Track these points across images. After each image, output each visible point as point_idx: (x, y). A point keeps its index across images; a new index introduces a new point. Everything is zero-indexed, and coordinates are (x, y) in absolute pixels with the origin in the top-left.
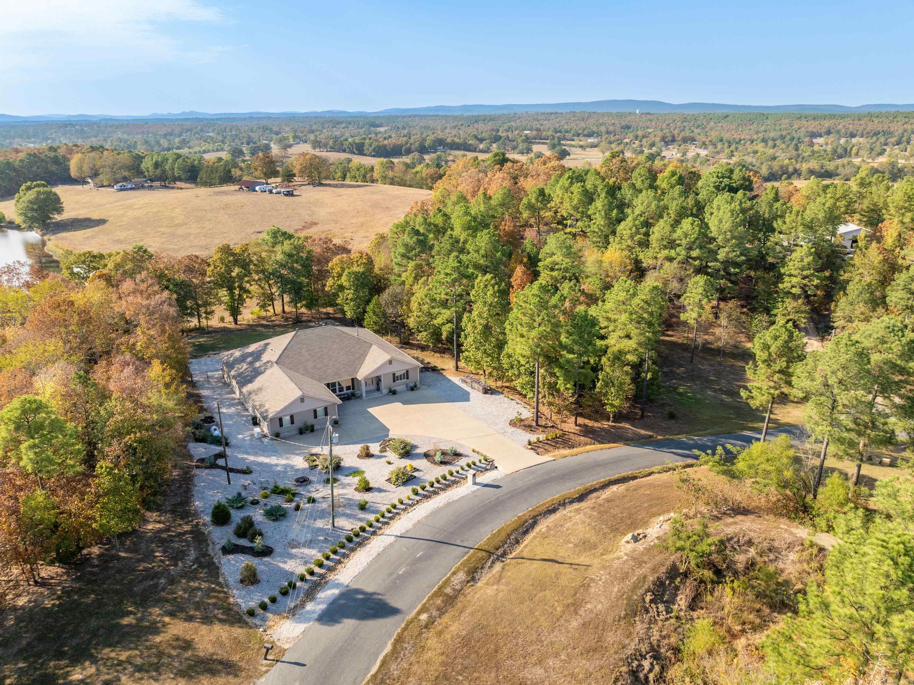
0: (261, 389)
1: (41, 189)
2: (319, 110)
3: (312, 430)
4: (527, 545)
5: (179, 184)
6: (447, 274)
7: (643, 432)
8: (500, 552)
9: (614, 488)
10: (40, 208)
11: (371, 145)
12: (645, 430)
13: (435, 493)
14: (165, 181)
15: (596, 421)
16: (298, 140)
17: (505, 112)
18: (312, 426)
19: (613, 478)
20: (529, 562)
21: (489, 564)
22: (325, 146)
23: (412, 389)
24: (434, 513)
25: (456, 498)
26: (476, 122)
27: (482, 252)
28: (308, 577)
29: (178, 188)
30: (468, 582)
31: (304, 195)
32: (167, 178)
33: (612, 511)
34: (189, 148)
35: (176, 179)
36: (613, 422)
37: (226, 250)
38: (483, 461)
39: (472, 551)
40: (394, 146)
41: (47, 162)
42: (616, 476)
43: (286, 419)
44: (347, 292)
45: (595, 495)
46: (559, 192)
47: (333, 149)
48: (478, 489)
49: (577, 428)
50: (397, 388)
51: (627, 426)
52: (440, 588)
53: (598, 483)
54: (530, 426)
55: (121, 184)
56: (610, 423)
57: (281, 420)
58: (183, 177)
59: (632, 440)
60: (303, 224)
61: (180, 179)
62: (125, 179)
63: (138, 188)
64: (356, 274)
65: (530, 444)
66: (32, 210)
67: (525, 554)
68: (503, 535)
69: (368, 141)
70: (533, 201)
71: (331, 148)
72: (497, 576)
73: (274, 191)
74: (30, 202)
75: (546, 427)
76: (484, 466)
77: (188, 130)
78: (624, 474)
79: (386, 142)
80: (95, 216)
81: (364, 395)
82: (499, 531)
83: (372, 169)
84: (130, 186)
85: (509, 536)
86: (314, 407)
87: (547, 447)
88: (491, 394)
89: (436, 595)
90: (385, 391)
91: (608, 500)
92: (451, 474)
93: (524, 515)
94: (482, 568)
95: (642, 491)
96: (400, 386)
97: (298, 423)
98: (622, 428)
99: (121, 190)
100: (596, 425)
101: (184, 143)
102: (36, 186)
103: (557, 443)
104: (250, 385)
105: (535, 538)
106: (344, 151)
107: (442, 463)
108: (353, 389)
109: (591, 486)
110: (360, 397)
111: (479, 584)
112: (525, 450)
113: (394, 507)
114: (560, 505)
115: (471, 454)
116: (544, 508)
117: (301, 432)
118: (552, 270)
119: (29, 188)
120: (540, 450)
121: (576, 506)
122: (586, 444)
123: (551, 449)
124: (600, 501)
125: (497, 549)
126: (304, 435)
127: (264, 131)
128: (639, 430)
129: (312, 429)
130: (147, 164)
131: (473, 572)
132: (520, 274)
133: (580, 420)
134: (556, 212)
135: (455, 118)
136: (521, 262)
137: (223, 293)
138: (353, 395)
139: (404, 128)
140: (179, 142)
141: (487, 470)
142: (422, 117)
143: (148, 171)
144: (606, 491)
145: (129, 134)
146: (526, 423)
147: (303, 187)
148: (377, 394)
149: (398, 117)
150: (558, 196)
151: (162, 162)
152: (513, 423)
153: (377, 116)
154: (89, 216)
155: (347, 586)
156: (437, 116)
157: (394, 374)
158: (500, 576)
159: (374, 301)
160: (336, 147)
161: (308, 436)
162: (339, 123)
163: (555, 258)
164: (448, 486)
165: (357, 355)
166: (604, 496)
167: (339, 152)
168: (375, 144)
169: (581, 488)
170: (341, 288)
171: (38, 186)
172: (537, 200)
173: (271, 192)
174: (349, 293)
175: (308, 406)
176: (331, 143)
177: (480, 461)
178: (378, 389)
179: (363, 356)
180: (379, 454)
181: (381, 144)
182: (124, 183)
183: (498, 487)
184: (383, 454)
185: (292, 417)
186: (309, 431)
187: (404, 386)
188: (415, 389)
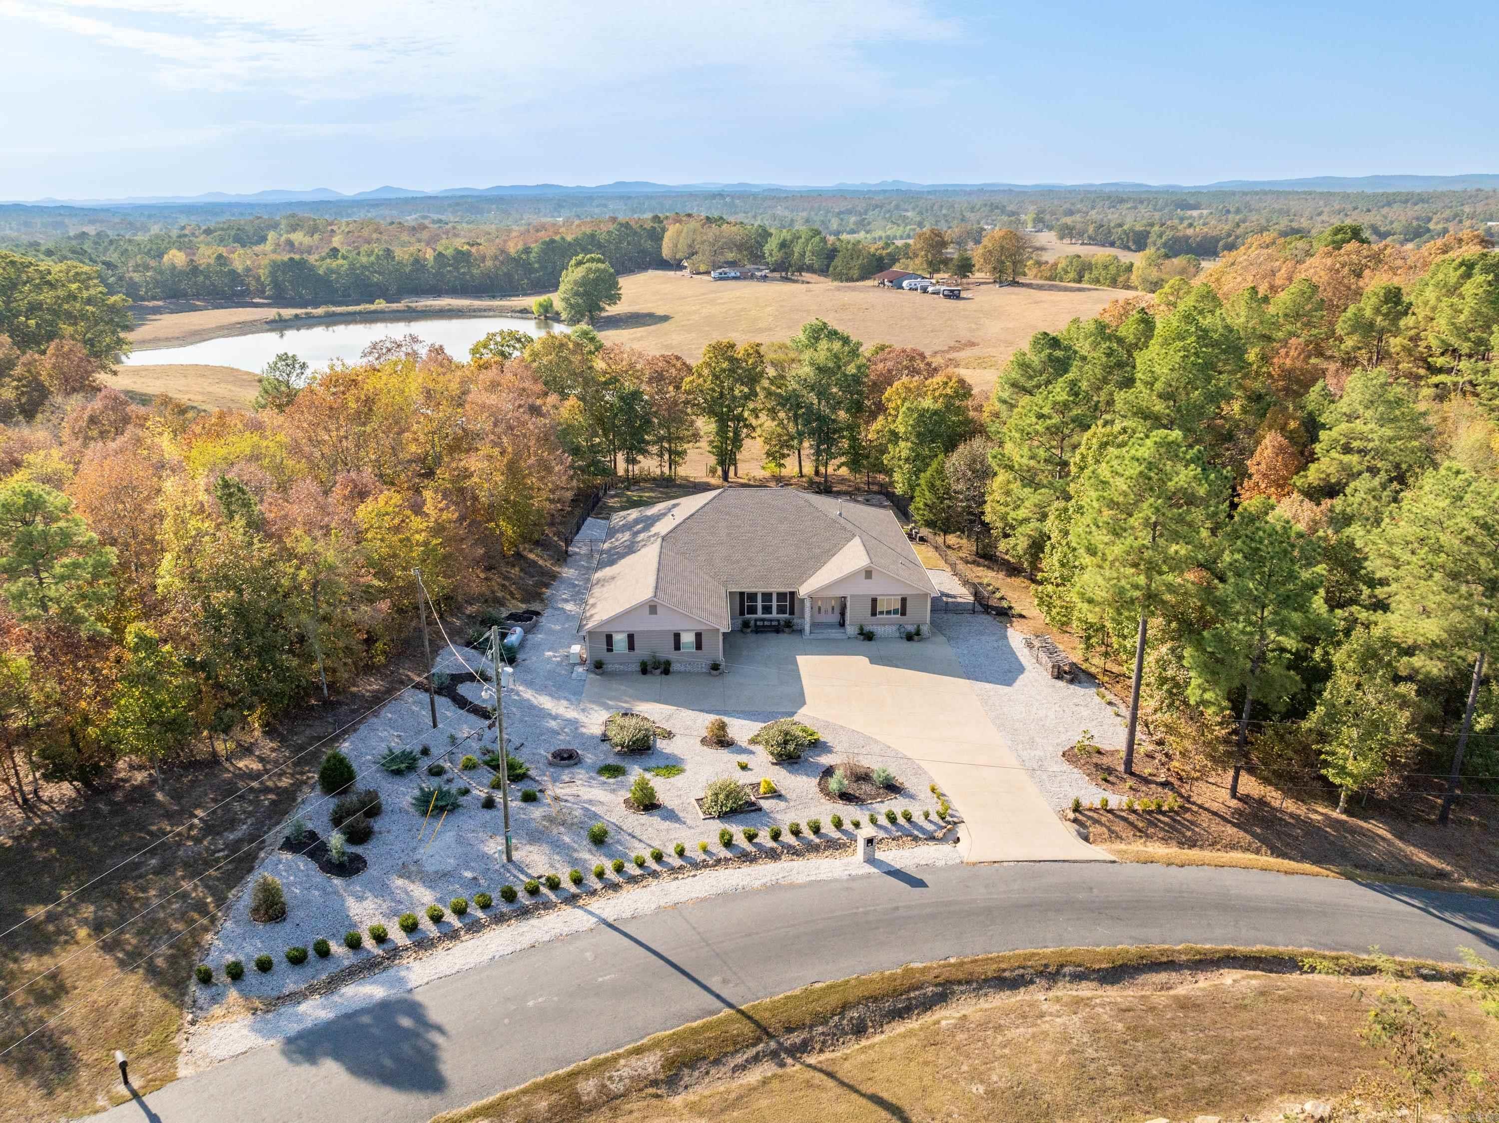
0: (613, 578)
1: (594, 266)
2: (1098, 182)
3: (666, 672)
4: (871, 1047)
5: (807, 276)
6: (1040, 416)
7: (1421, 857)
8: (796, 1038)
9: (1229, 978)
10: (586, 294)
11: (1160, 236)
12: (1433, 854)
13: (773, 855)
14: (786, 270)
15: (1299, 798)
16: (1041, 225)
17: (1458, 188)
18: (668, 663)
19: (1242, 949)
20: (840, 1090)
21: (740, 1059)
22: (1081, 234)
23: (910, 638)
24: (726, 897)
25: (801, 879)
26: (1389, 204)
27: (1159, 386)
28: (368, 943)
29: (803, 282)
30: (655, 1083)
31: (977, 299)
32: (790, 265)
33: (1174, 1036)
34: (867, 232)
35: (802, 269)
36: (1345, 811)
37: (724, 350)
38: (934, 817)
39: (727, 1011)
40: (1205, 237)
41: (641, 236)
42: (1257, 948)
43: (620, 639)
44: (902, 444)
45: (1162, 977)
46: (1430, 294)
47: (1093, 241)
48: (869, 876)
49: (1234, 803)
50: (879, 630)
51: (1381, 830)
52: (573, 1075)
53: (1186, 952)
54: (1110, 770)
55: (720, 271)
56: (1336, 814)
57: (609, 638)
58: (816, 266)
59: (1379, 868)
60: (952, 344)
61: (811, 269)
62: (732, 264)
63: (745, 278)
64: (922, 413)
65: (1077, 809)
66: (576, 294)
67: (845, 1070)
68: (834, 1000)
69: (1156, 228)
70: (1368, 313)
71: (1090, 238)
72: (733, 1096)
73: (930, 289)
74: (576, 283)
75: (1146, 781)
76: (930, 827)
77: (877, 206)
78: (1284, 949)
79: (1190, 232)
80: (660, 312)
81: (807, 628)
82: (831, 987)
83: (1130, 268)
84: (733, 274)
85: (845, 1007)
86: (676, 628)
87: (1120, 826)
88: (1071, 681)
89: (549, 1086)
90: (851, 630)
91: (1184, 1004)
92: (838, 824)
93: (923, 971)
94: (717, 1062)
95: (1301, 1010)
96: (884, 627)
97: (642, 651)
98: (1363, 832)
99: (721, 279)
100: (1291, 806)
101: (862, 224)
102: (588, 261)
103: (1151, 823)
104: (608, 569)
105: (911, 1033)
106: (1112, 245)
107: (845, 797)
108: (792, 613)
109: (1162, 953)
110: (801, 631)
111: (677, 1101)
112: (1055, 819)
113: (658, 857)
114: (1040, 974)
115: (924, 793)
116: (991, 970)
117: (644, 670)
118: (1347, 449)
119: (580, 263)
120: (1094, 830)
121: (1086, 990)
122: (1232, 846)
123: (1129, 833)
124: (1161, 999)
125: (789, 1030)
126: (648, 677)
127: (992, 211)
128: (1410, 849)
129: (665, 668)
130: (771, 246)
131: (685, 1065)
132: (1269, 452)
133: (1249, 785)
134: (1415, 339)
135: (1346, 196)
136: (1283, 429)
137: (706, 425)
138: (788, 624)
139: (1238, 211)
140: (855, 223)
141: (932, 838)
142: (1278, 194)
143: (771, 255)
144: (1201, 976)
145: (792, 211)
146: (1105, 761)
147: (982, 287)
148: (835, 634)
149: (1234, 193)
150: (1426, 303)
151: (792, 242)
152: (1070, 756)
153: (1197, 193)
154: (653, 311)
155: (410, 991)
156: (1310, 193)
157: (874, 601)
158: (740, 1098)
159: (934, 465)
160: (1098, 238)
161: (655, 681)
162: (1122, 201)
163: (1358, 425)
164: (813, 848)
165: (818, 551)
166: (1181, 991)
167: (1103, 245)
168: (1169, 234)
169: (1133, 949)
170: (895, 437)
171: (592, 260)
172: (1377, 311)
173: (925, 290)
174: (904, 448)
175: (664, 623)
176: (1091, 230)
177: (927, 815)
178: (842, 624)
179: (830, 553)
180: (745, 745)
181: (1181, 234)
182: (726, 270)
183: (916, 883)
184: (752, 747)
185: (631, 637)
186: (658, 671)
187: (894, 628)
188: (916, 638)
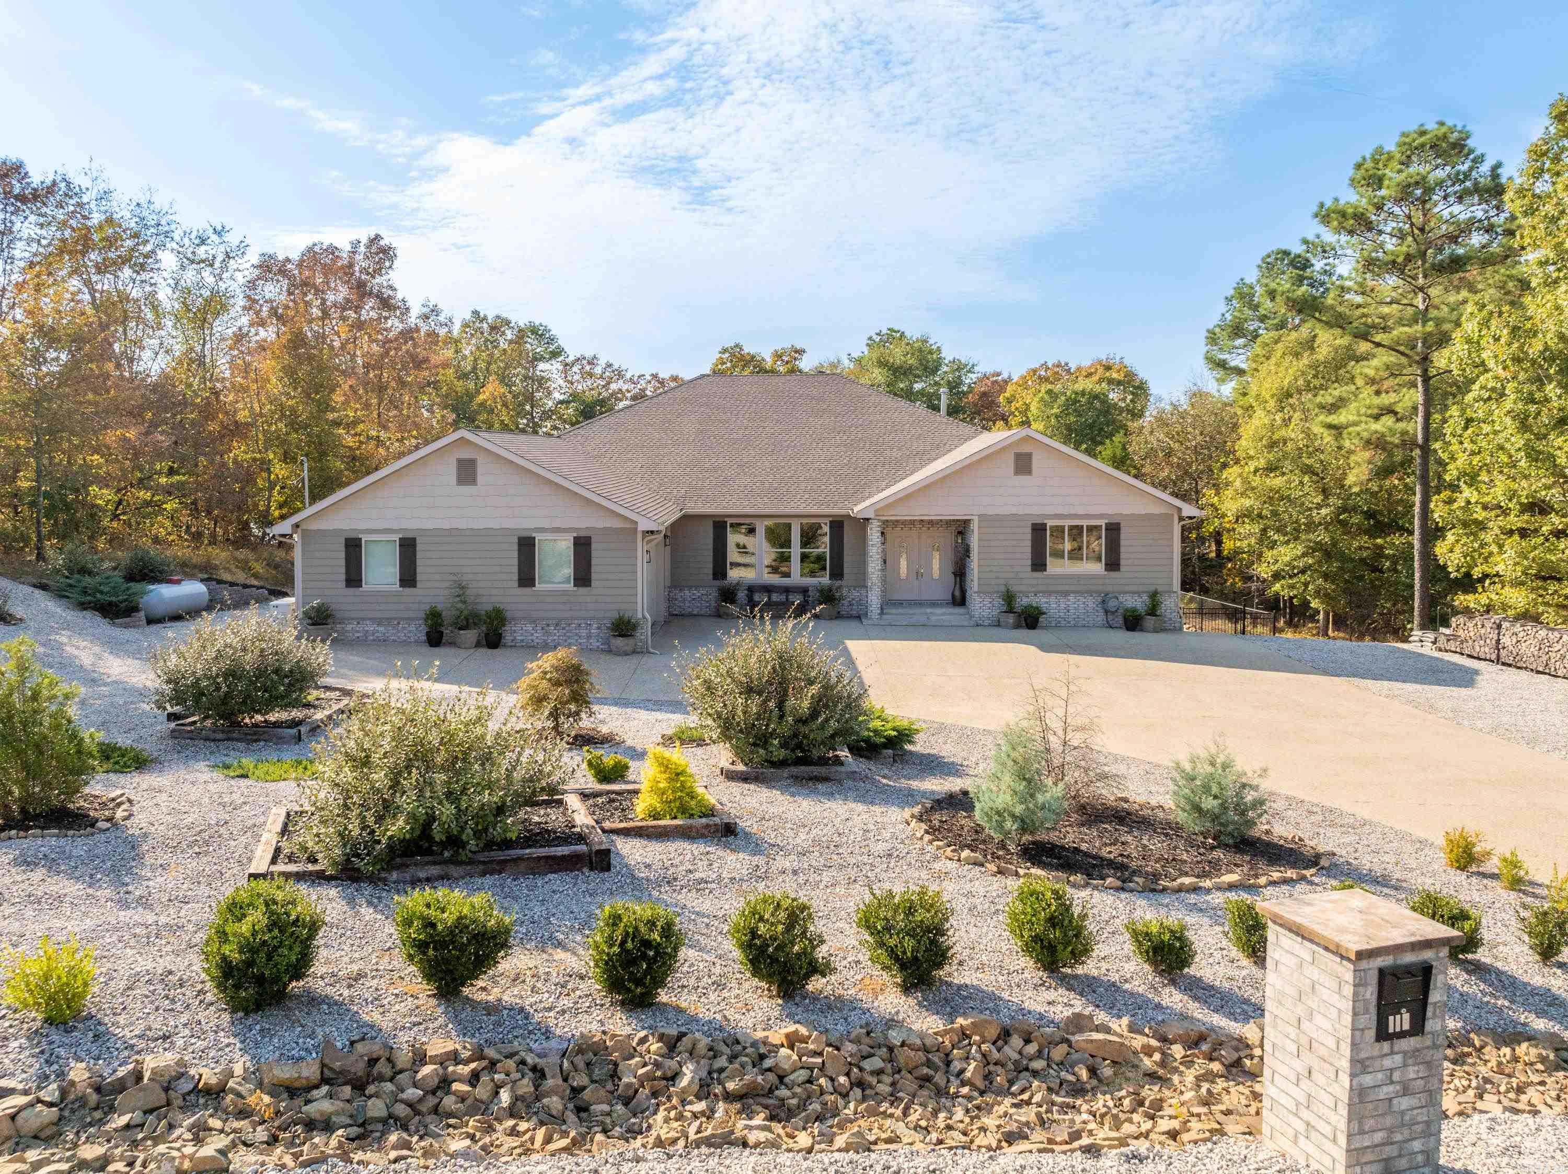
3: (493, 638)
18: (499, 617)
23: (1133, 622)
50: (1052, 603)
86: (525, 523)
90: (984, 603)
97: (436, 585)
108: (837, 574)
117: (435, 633)
129: (491, 631)
138: (827, 598)
157: (1039, 526)
175: (495, 510)
178: (960, 600)
185: (408, 547)
186: (470, 635)
187: (1091, 603)
188: (1150, 621)
